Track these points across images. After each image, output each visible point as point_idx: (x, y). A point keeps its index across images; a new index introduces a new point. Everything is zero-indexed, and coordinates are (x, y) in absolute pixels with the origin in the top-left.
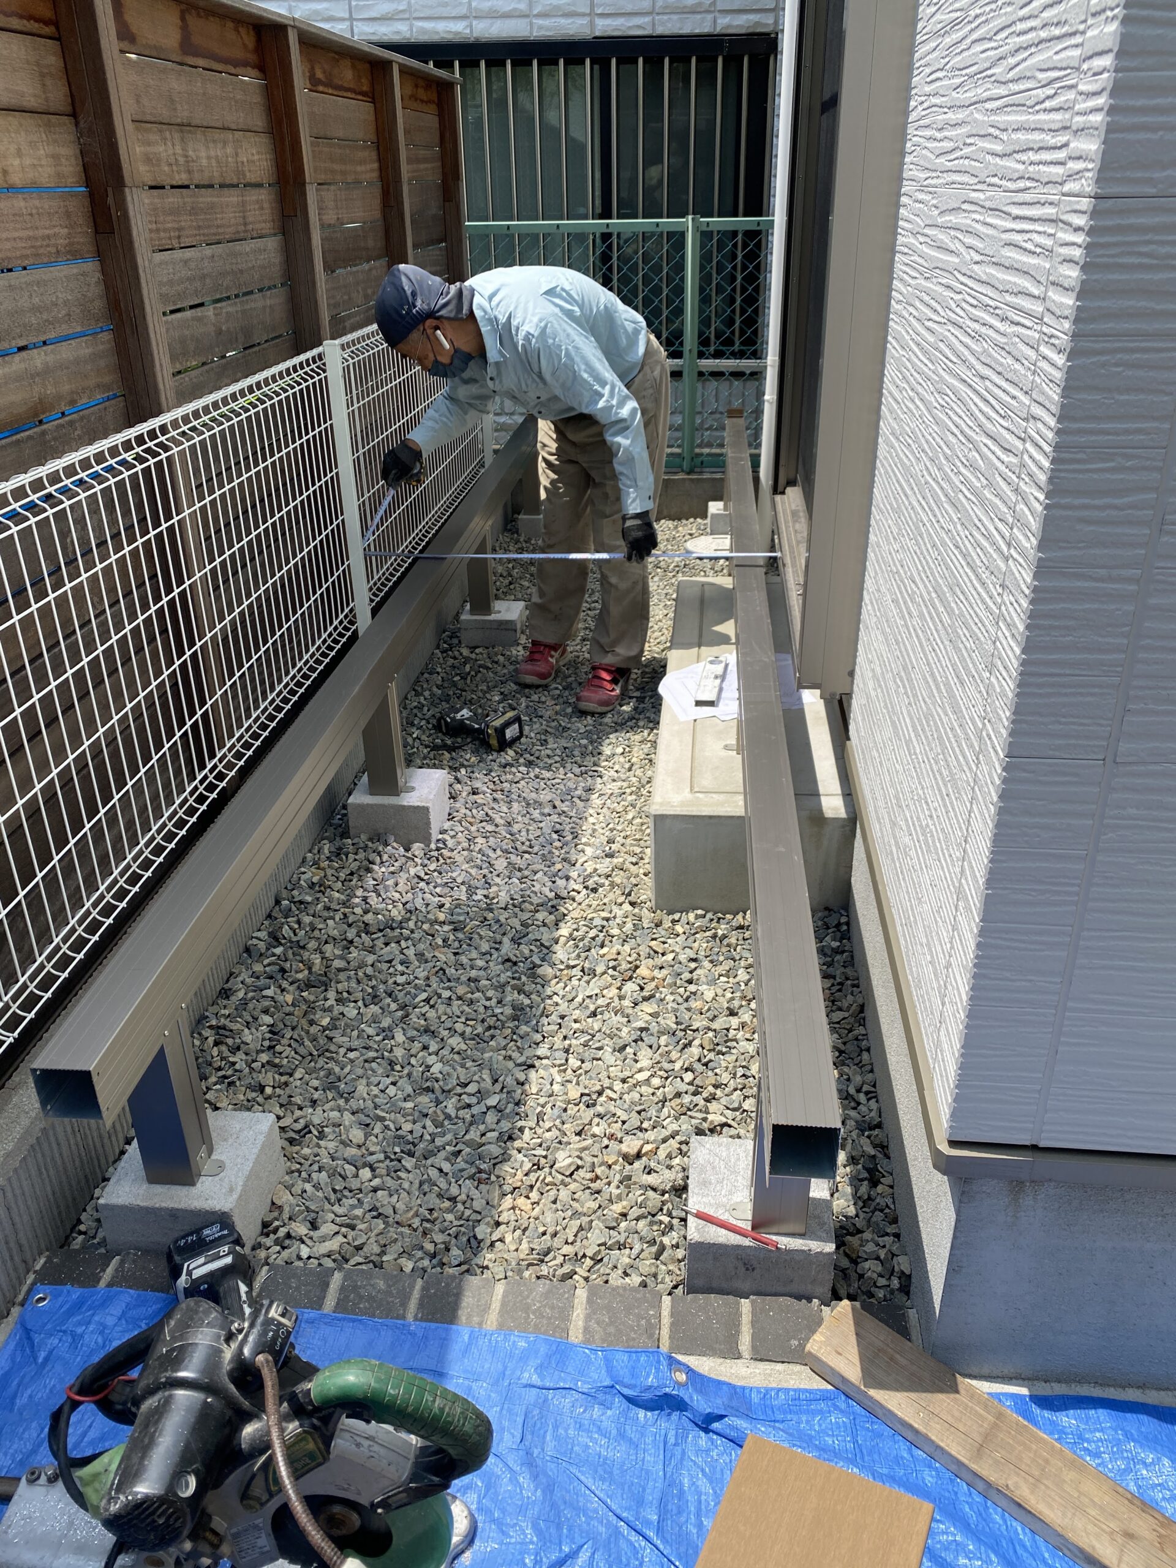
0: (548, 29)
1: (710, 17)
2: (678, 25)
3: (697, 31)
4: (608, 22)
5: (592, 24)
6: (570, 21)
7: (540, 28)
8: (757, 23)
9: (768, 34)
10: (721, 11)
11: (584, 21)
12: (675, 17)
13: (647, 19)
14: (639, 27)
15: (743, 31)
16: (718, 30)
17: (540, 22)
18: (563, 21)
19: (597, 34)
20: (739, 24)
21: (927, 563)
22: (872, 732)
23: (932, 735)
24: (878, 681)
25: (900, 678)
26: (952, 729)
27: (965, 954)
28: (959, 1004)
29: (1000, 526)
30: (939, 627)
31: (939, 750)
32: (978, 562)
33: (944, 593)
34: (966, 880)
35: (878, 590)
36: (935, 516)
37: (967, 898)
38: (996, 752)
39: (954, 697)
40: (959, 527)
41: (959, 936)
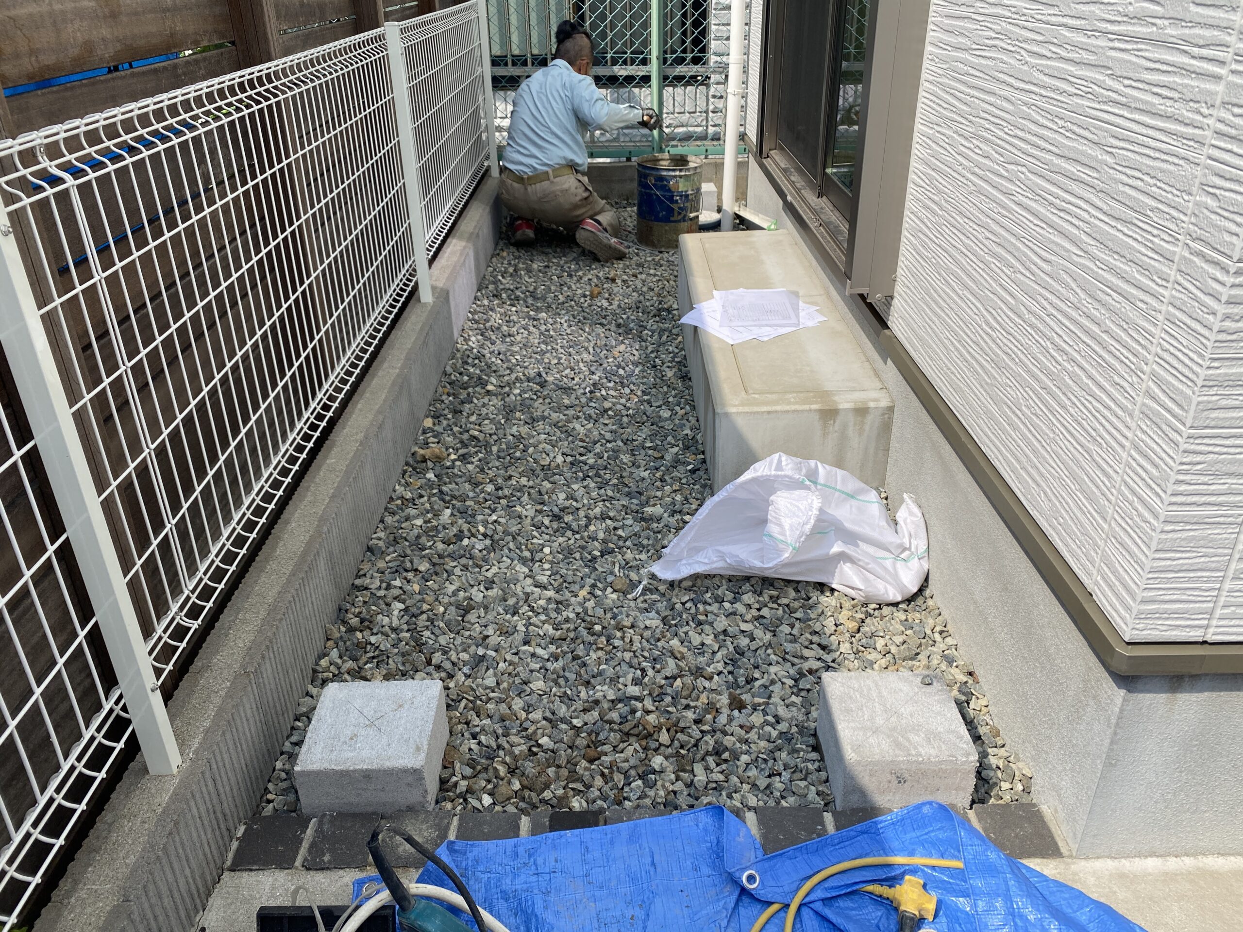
21: (1041, 137)
22: (939, 317)
23: (1067, 286)
24: (948, 270)
25: (995, 255)
26: (1111, 269)
27: (1156, 466)
28: (1146, 514)
29: (1205, 52)
30: (1074, 187)
31: (1082, 296)
32: (1156, 100)
33: (1083, 153)
34: (1153, 398)
35: (940, 192)
36: (1055, 90)
37: (1159, 414)
38: (1217, 263)
39: (1114, 239)
40: (1110, 82)
41: (1141, 453)
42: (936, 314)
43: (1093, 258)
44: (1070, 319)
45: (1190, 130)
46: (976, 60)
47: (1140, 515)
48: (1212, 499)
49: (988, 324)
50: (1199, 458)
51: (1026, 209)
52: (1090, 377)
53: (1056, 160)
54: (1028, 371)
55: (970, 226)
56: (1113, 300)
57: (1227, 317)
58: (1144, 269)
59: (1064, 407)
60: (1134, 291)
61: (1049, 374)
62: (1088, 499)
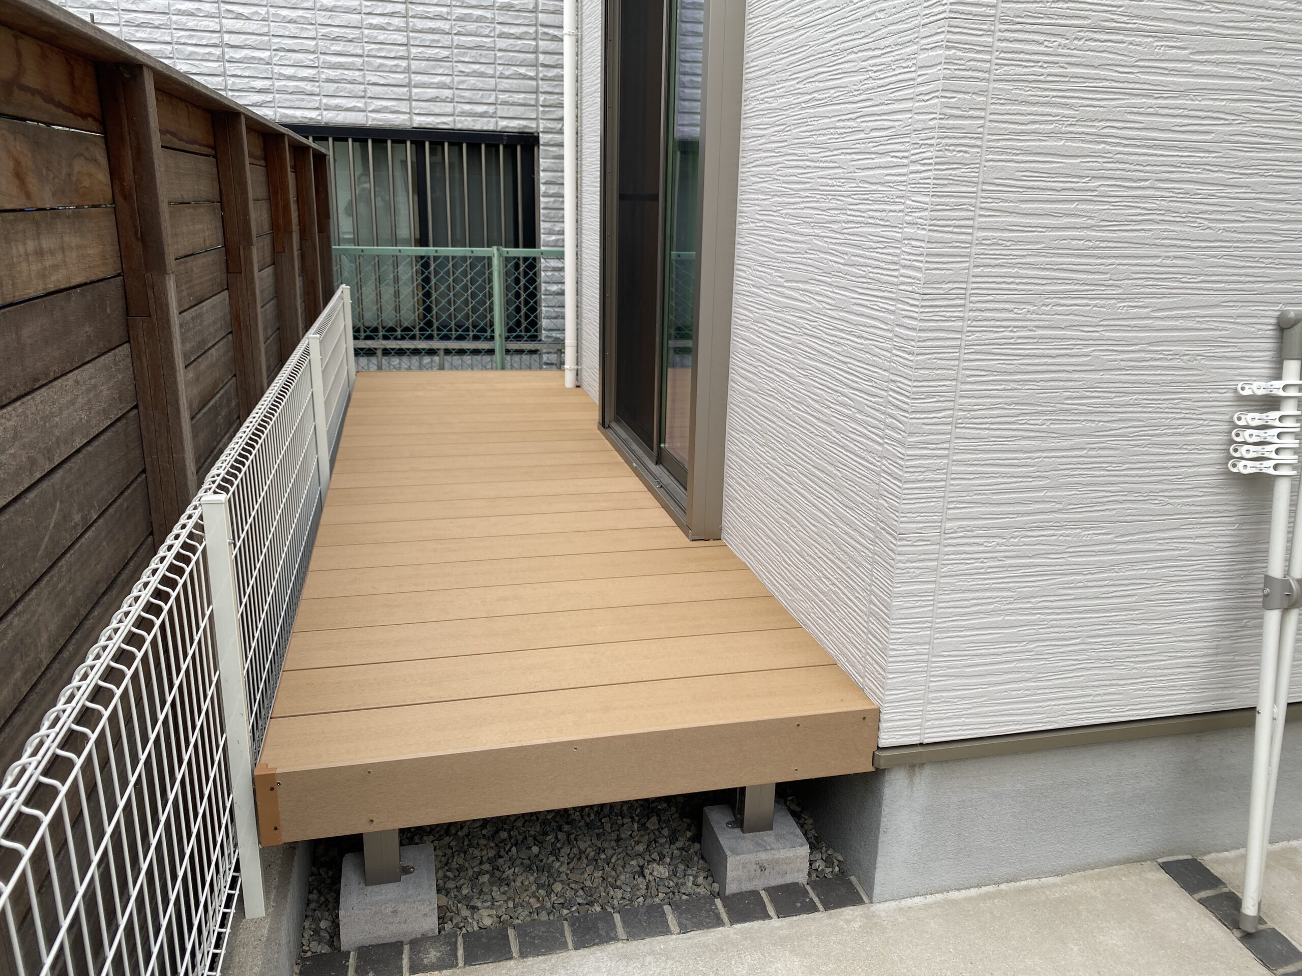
0: (379, 120)
1: (493, 120)
2: (472, 124)
3: (485, 128)
4: (423, 118)
5: (411, 119)
6: (395, 116)
7: (374, 119)
8: (525, 127)
9: (532, 133)
10: (500, 117)
11: (406, 117)
12: (469, 119)
13: (450, 119)
14: (445, 123)
15: (516, 130)
16: (499, 129)
17: (374, 115)
18: (391, 116)
19: (415, 125)
20: (514, 125)
21: (803, 454)
22: (754, 556)
23: (826, 541)
24: (756, 526)
25: (784, 519)
26: (846, 533)
27: (880, 642)
28: (880, 670)
29: (873, 430)
30: (823, 485)
31: (835, 547)
32: (856, 448)
33: (825, 467)
34: (874, 605)
35: (747, 475)
36: (808, 430)
37: (878, 613)
38: (891, 534)
39: (846, 517)
40: (834, 433)
41: (873, 635)
42: (752, 554)
43: (837, 527)
44: (830, 560)
45: (872, 466)
46: (763, 401)
47: (877, 671)
48: (910, 658)
49: (785, 562)
50: (899, 636)
51: (799, 493)
52: (844, 594)
53: (813, 470)
54: (812, 591)
55: (768, 500)
56: (849, 550)
57: (900, 561)
58: (862, 535)
59: (833, 612)
60: (859, 546)
61: (823, 593)
62: (852, 666)
